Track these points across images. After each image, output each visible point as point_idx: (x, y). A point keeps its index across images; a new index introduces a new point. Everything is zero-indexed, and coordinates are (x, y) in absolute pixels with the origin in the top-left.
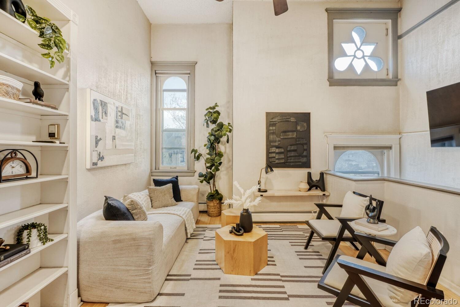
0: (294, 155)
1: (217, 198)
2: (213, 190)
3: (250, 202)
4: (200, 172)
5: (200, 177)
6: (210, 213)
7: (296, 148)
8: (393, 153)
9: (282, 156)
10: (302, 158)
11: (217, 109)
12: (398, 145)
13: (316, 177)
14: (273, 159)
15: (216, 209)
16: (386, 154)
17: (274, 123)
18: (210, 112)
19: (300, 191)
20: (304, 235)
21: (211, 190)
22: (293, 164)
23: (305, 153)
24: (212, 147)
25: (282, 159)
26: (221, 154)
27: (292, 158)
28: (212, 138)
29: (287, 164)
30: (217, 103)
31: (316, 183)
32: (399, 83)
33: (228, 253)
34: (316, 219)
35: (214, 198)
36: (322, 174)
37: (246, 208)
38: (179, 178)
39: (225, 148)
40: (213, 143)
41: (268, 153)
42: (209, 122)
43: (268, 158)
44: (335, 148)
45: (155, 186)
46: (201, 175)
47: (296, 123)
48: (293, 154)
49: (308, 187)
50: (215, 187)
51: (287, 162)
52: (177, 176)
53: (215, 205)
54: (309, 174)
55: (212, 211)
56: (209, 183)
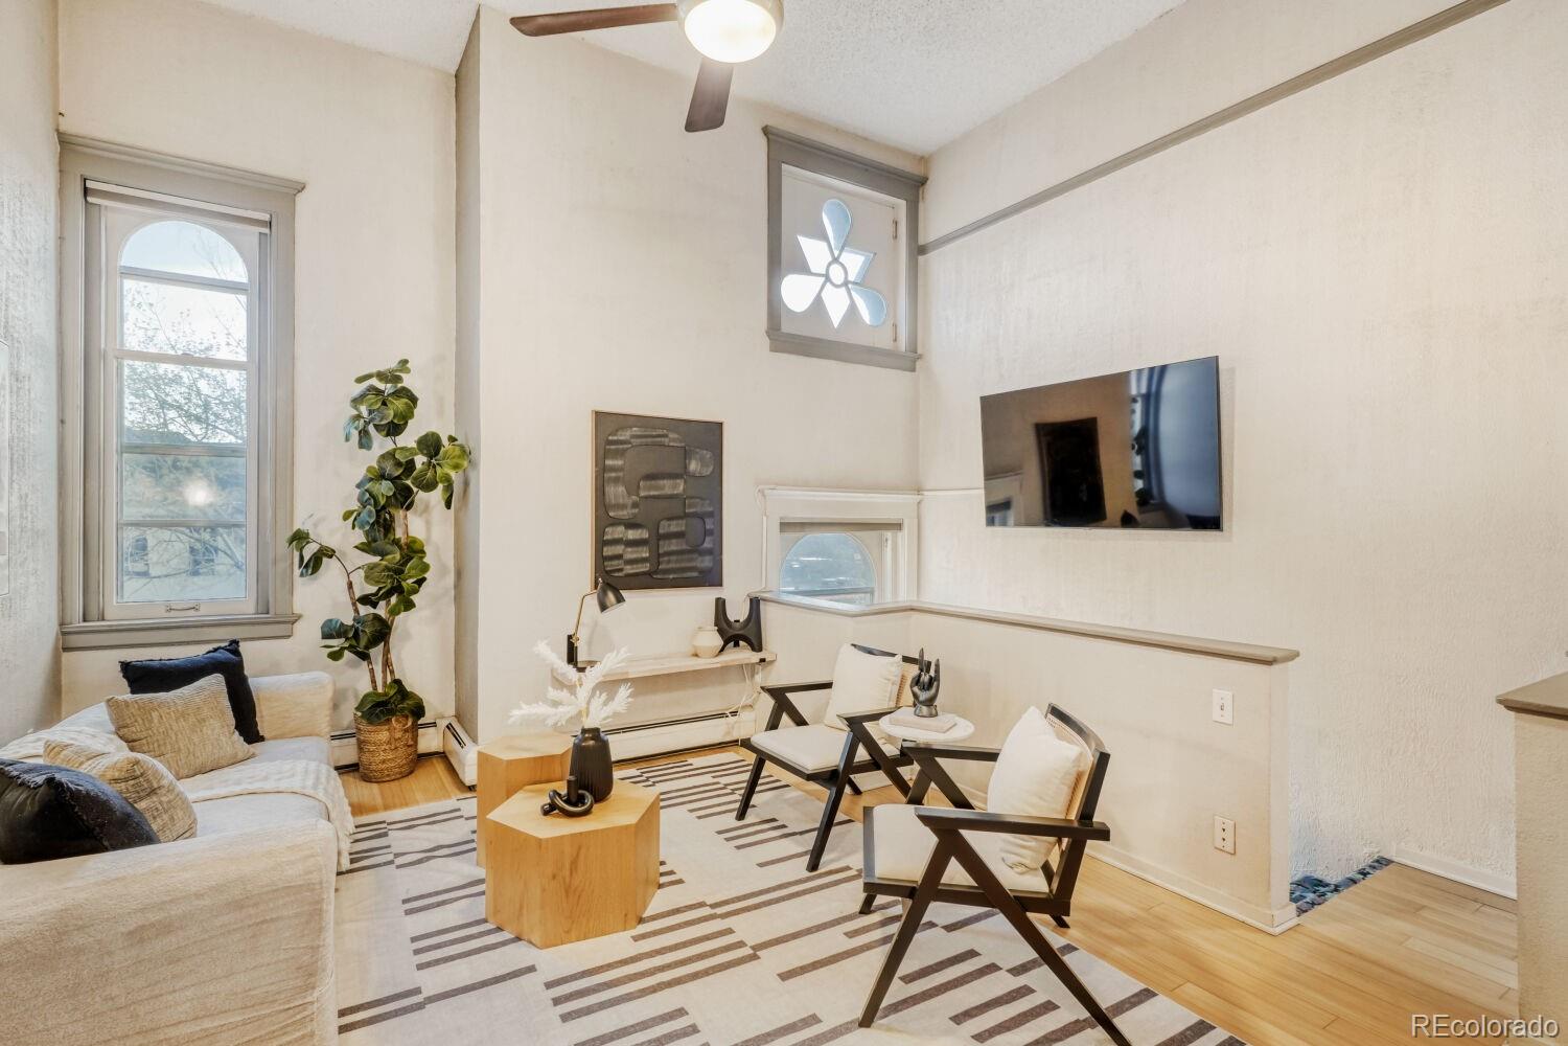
0: (679, 548)
1: (402, 710)
2: (385, 683)
3: (605, 704)
4: (331, 620)
5: (326, 636)
6: (373, 767)
7: (683, 528)
8: (904, 538)
9: (644, 552)
10: (700, 558)
11: (408, 381)
12: (916, 521)
13: (738, 612)
14: (615, 562)
15: (401, 752)
16: (889, 542)
17: (621, 447)
18: (379, 392)
19: (696, 655)
20: (718, 783)
21: (374, 681)
22: (675, 576)
23: (707, 544)
24: (381, 521)
25: (643, 560)
26: (416, 546)
27: (673, 558)
28: (385, 489)
29: (659, 576)
30: (406, 362)
31: (740, 630)
32: (919, 364)
33: (554, 877)
34: (766, 730)
35: (392, 712)
36: (755, 603)
37: (589, 724)
38: (243, 647)
39: (428, 523)
40: (384, 508)
41: (601, 542)
42: (371, 428)
43: (601, 560)
44: (785, 526)
45: (133, 692)
46: (331, 631)
47: (686, 454)
48: (674, 545)
49: (719, 642)
50: (392, 672)
51: (656, 572)
52: (235, 643)
53: (398, 735)
54: (720, 605)
55: (384, 762)
56: (364, 656)
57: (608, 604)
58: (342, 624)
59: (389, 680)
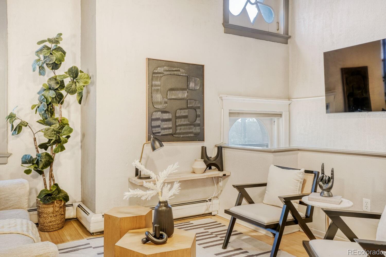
0: (185, 123)
1: (59, 198)
2: (51, 185)
4: (26, 155)
5: (24, 162)
6: (46, 224)
7: (187, 114)
8: (283, 121)
9: (169, 124)
10: (195, 128)
11: (61, 45)
12: (288, 113)
13: (212, 153)
14: (156, 129)
15: (58, 217)
16: (276, 123)
17: (159, 75)
18: (49, 48)
19: (194, 173)
20: (208, 232)
21: (45, 184)
22: (184, 136)
23: (198, 122)
24: (49, 109)
25: (170, 128)
26: (66, 122)
27: (183, 127)
28: (52, 94)
29: (176, 136)
30: (61, 34)
31: (213, 161)
32: (289, 40)
34: (235, 206)
35: (55, 199)
36: (220, 149)
39: (69, 112)
40: (50, 103)
41: (151, 120)
42: (45, 65)
43: (151, 127)
44: (231, 114)
46: (27, 160)
47: (188, 79)
48: (183, 122)
49: (204, 166)
50: (54, 180)
51: (175, 134)
53: (57, 209)
54: (204, 150)
55: (50, 222)
56: (41, 173)
57: (156, 147)
58: (31, 157)
59: (52, 184)
